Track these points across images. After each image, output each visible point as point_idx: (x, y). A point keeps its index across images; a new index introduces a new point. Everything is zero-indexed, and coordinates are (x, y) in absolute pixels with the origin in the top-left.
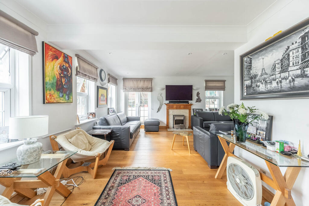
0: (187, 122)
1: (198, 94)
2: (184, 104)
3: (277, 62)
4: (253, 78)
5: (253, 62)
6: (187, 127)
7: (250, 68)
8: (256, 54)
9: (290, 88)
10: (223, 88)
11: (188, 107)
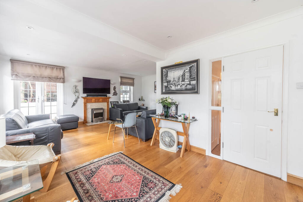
0: (105, 114)
1: (115, 88)
2: (103, 97)
3: (180, 76)
4: (168, 82)
5: (168, 73)
6: (106, 119)
7: (167, 76)
8: (170, 69)
9: (185, 89)
10: (132, 84)
11: (106, 100)
